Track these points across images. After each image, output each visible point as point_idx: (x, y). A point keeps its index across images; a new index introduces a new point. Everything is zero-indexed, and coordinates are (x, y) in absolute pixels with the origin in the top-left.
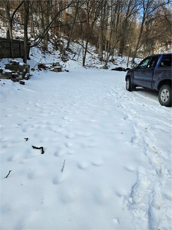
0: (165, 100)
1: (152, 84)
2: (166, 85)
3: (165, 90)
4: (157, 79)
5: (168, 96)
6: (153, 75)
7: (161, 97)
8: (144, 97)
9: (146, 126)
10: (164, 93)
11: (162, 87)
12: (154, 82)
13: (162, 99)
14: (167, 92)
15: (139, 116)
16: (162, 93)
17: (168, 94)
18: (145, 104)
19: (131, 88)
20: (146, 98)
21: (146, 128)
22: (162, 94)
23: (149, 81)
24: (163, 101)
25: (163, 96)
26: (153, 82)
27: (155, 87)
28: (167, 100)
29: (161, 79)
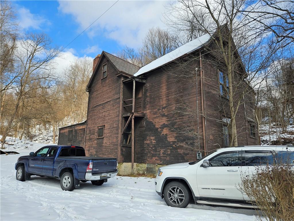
0: (67, 186)
1: (53, 172)
2: (67, 173)
3: (66, 177)
4: (58, 167)
5: (69, 182)
6: (54, 163)
7: (63, 183)
8: (43, 186)
9: (63, 207)
10: (66, 179)
11: (63, 174)
12: (56, 170)
13: (64, 185)
14: (68, 178)
15: (52, 201)
16: (64, 179)
17: (70, 180)
18: (50, 192)
19: (25, 177)
20: (45, 186)
21: (63, 209)
22: (64, 181)
23: (50, 169)
24: (65, 187)
25: (65, 183)
26: (54, 170)
27: (57, 175)
28: (69, 185)
29: (63, 168)
